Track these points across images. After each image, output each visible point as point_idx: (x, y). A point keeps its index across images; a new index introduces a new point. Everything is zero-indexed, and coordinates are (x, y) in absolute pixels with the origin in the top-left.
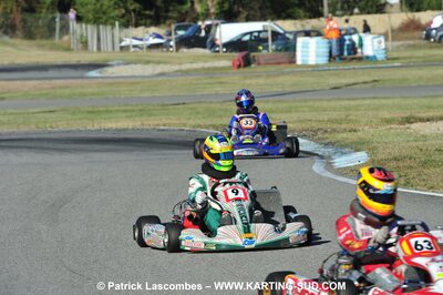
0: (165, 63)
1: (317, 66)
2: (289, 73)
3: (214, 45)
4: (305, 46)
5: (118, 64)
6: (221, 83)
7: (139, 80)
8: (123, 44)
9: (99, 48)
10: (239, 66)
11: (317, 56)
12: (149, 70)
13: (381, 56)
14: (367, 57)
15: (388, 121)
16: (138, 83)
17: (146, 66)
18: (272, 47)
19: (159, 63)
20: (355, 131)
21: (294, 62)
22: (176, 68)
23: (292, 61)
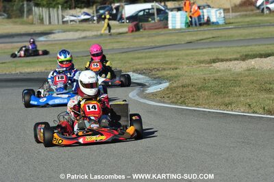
0: (88, 30)
1: (180, 29)
2: (162, 34)
3: (121, 18)
4: (174, 17)
5: (59, 32)
6: (118, 42)
7: (67, 42)
8: (65, 19)
9: (50, 23)
10: (132, 31)
11: (181, 23)
12: (77, 35)
13: (221, 22)
14: (213, 23)
15: (201, 62)
16: (66, 44)
17: (75, 33)
18: (157, 18)
19: (84, 30)
20: (176, 69)
21: (168, 27)
22: (95, 33)
23: (166, 26)
